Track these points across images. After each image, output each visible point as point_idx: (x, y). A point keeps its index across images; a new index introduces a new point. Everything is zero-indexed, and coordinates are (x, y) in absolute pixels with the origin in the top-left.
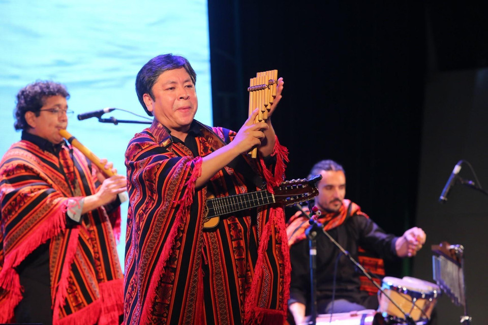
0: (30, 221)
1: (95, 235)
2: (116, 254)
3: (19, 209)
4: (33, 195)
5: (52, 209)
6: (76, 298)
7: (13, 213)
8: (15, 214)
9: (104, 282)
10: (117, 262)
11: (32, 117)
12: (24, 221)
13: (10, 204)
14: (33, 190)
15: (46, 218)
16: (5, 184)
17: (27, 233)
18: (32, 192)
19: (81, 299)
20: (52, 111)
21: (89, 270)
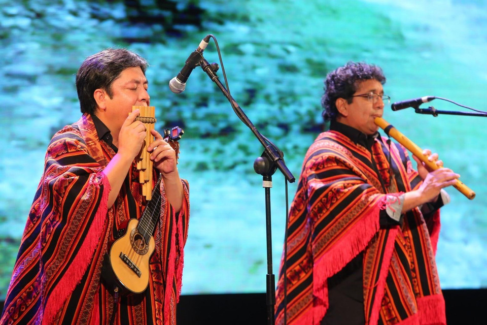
0: (343, 220)
1: (410, 243)
2: (434, 266)
3: (331, 206)
4: (346, 190)
5: (368, 207)
6: (389, 312)
7: (324, 211)
8: (326, 212)
9: (420, 297)
10: (435, 274)
11: (344, 105)
12: (337, 220)
13: (321, 200)
14: (346, 185)
15: (362, 216)
16: (314, 179)
17: (340, 234)
18: (345, 187)
19: (395, 313)
20: (366, 96)
21: (405, 280)
